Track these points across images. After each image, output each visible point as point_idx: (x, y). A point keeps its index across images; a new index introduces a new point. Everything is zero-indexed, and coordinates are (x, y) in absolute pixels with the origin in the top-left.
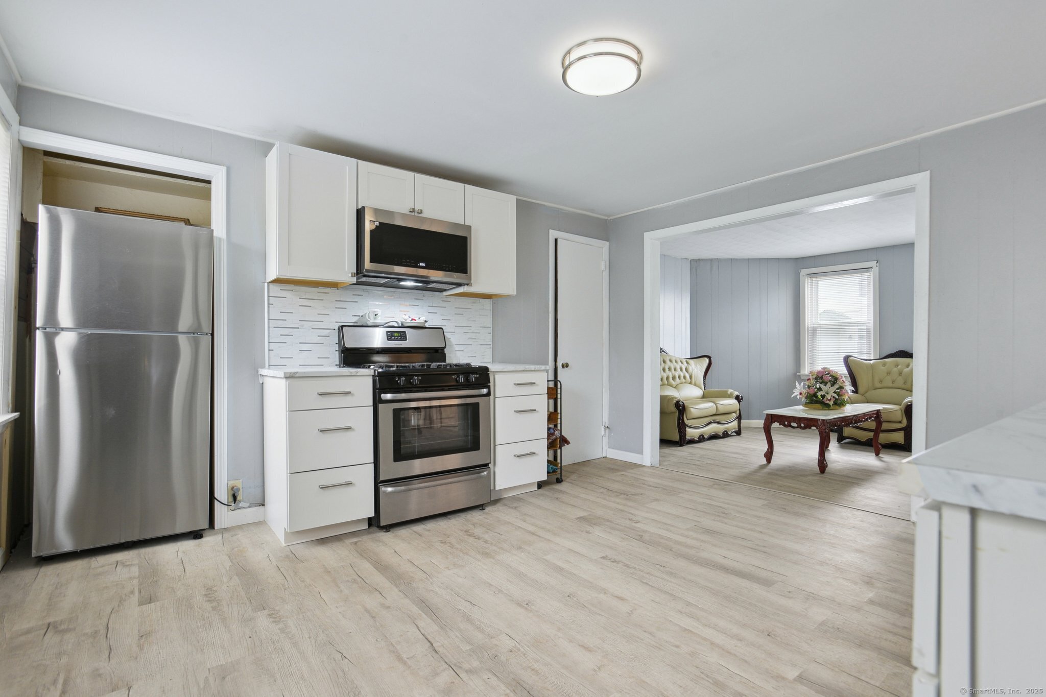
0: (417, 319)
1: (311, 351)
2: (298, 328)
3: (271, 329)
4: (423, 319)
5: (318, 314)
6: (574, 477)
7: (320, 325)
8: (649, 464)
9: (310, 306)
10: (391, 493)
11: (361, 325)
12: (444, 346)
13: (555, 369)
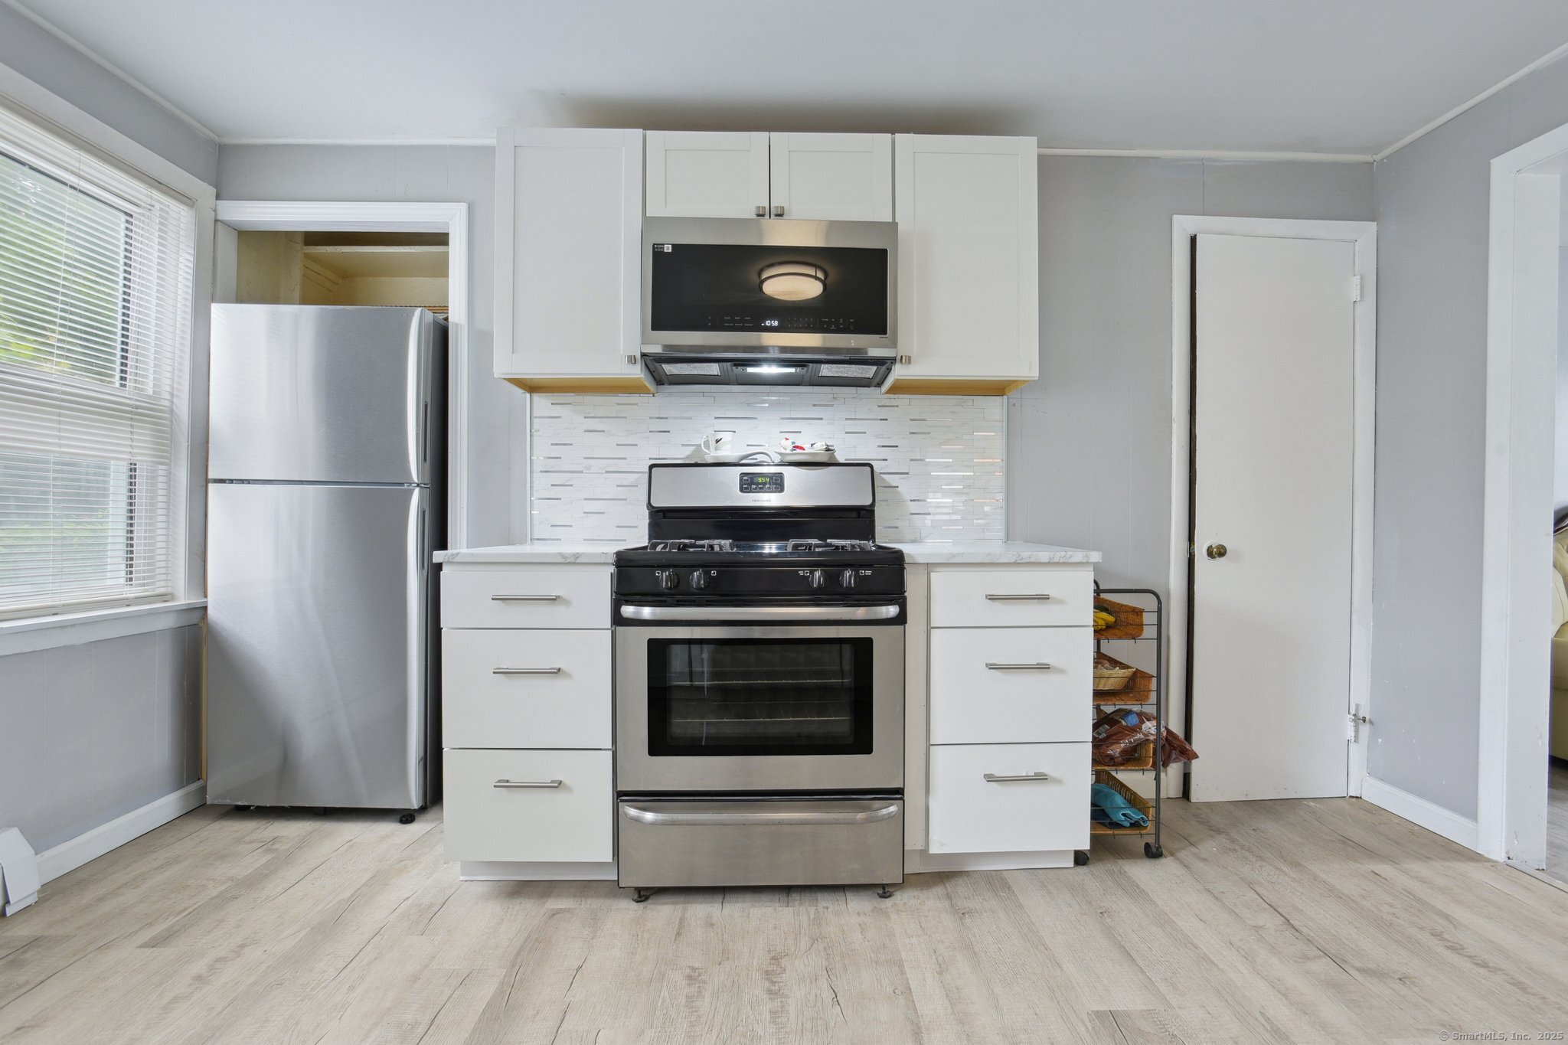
0: (807, 446)
1: (603, 513)
2: (582, 472)
3: (535, 475)
4: (820, 446)
5: (617, 445)
6: (1210, 847)
7: (622, 465)
8: (1499, 856)
9: (604, 431)
10: (654, 824)
11: (693, 462)
12: (868, 502)
13: (1189, 559)
